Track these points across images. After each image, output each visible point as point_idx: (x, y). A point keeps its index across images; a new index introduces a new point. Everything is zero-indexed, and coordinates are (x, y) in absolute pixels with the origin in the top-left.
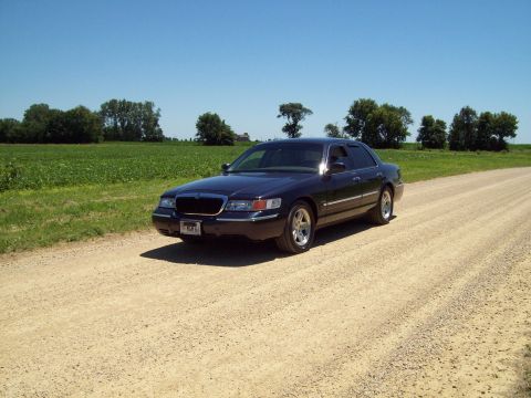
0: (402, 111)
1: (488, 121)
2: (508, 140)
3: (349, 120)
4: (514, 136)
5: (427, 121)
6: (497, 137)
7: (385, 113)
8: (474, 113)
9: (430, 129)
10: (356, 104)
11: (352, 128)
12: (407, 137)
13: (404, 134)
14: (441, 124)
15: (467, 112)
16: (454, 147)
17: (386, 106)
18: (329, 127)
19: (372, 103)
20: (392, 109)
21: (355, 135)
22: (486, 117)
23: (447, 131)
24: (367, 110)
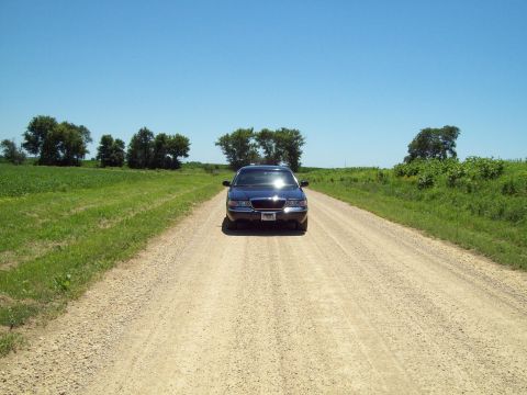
0: (83, 130)
1: (164, 142)
2: (182, 159)
3: (27, 137)
4: (187, 156)
5: (106, 140)
6: (171, 157)
7: (67, 131)
8: (151, 135)
9: (109, 147)
10: (36, 120)
11: (31, 144)
12: (87, 155)
13: (83, 152)
14: (120, 143)
15: (145, 133)
16: (132, 165)
17: (65, 124)
18: (6, 143)
19: (53, 120)
20: (72, 127)
21: (35, 151)
22: (162, 138)
23: (126, 150)
24: (48, 127)
